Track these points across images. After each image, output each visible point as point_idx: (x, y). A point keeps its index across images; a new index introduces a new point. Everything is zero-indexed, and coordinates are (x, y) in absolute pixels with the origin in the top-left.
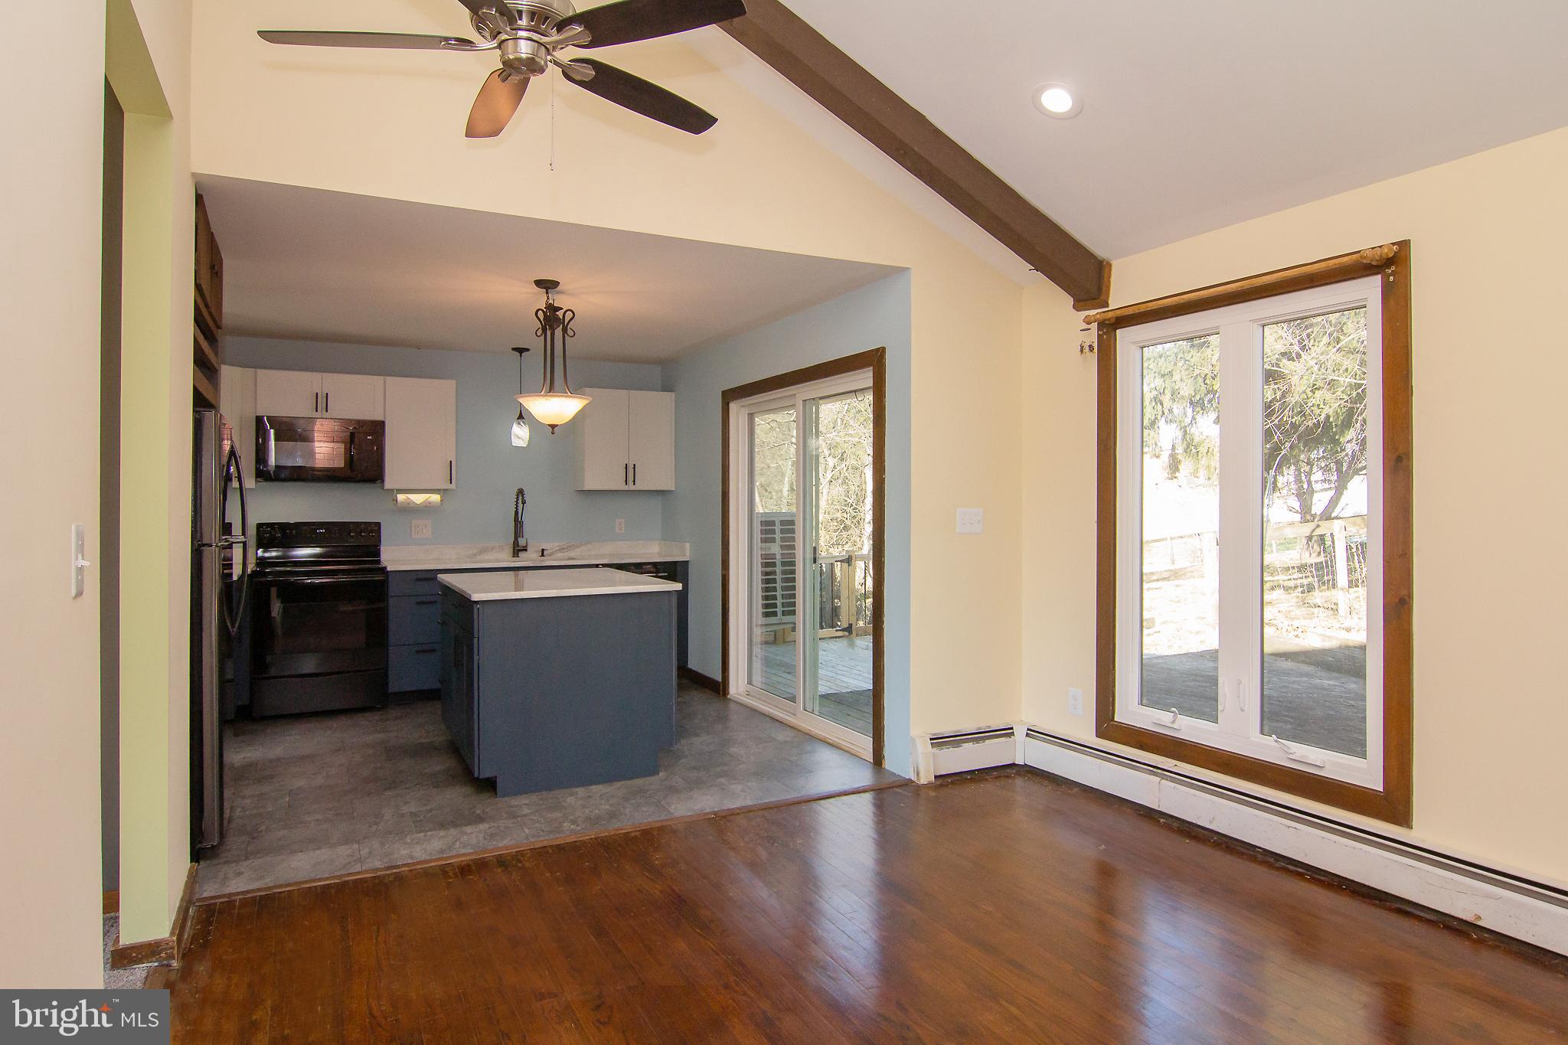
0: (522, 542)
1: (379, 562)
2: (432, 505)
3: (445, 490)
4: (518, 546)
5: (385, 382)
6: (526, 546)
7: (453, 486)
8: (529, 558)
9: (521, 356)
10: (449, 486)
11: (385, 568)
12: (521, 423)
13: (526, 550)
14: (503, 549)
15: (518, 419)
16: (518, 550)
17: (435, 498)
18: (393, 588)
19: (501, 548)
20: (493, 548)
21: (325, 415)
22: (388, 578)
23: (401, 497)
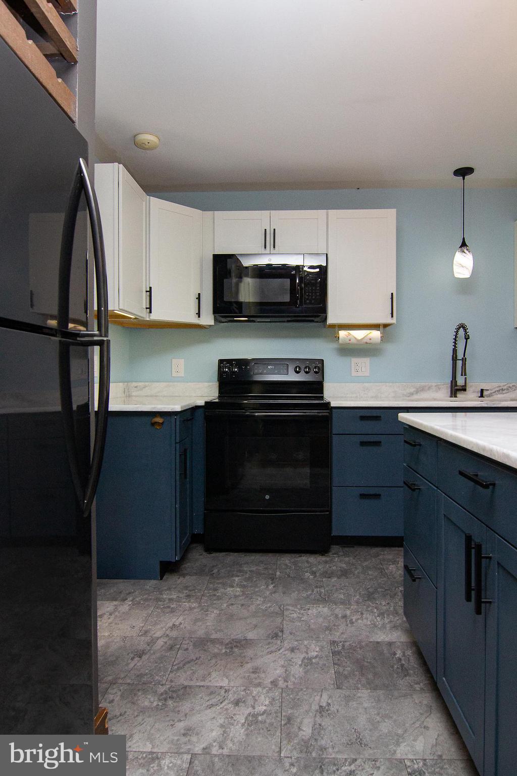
0: (460, 381)
1: (322, 398)
2: (371, 341)
3: (386, 326)
4: (456, 385)
5: (327, 215)
6: (465, 385)
7: (394, 321)
8: (468, 399)
9: (464, 179)
10: (389, 320)
11: (329, 403)
12: (465, 251)
13: (465, 390)
14: (439, 389)
15: (461, 247)
16: (456, 390)
17: (376, 334)
18: (337, 426)
19: (438, 388)
20: (430, 388)
21: (272, 251)
22: (331, 413)
23: (342, 334)
